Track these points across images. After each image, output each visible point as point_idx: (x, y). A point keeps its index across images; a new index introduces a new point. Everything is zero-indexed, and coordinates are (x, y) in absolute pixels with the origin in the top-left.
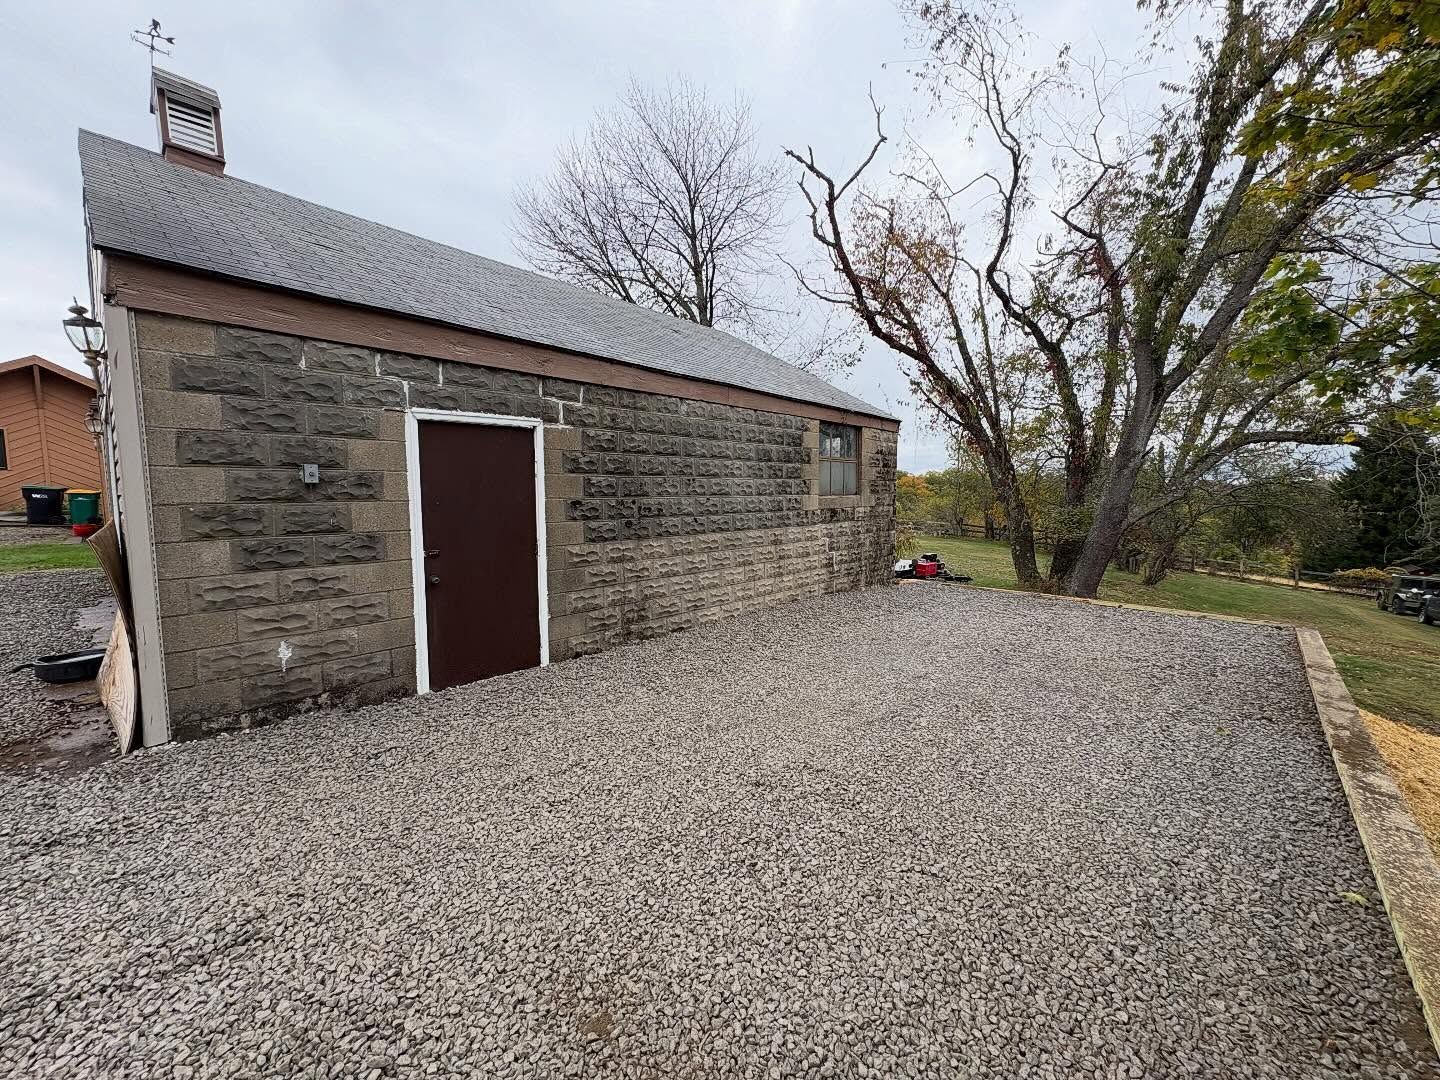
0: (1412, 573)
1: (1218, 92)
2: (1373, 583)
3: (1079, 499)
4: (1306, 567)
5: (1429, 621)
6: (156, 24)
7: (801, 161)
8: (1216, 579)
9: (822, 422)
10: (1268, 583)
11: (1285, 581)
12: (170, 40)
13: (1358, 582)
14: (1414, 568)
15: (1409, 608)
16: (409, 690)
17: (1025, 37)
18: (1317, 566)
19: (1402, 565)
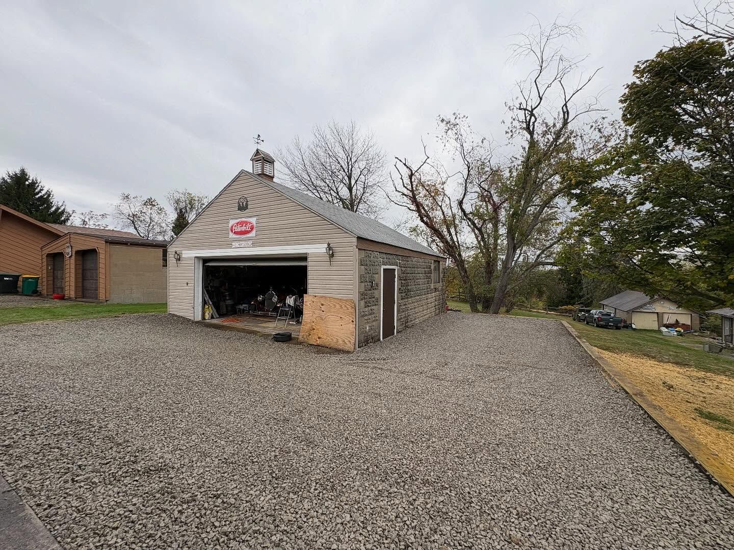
0: (582, 307)
1: (527, 165)
2: (570, 311)
3: (489, 283)
4: (549, 306)
5: (588, 323)
6: (259, 136)
7: (401, 162)
8: (521, 311)
9: (434, 261)
10: (538, 312)
11: (542, 311)
12: (263, 141)
13: (567, 311)
14: (582, 305)
15: (582, 320)
16: (379, 340)
17: (472, 133)
18: (553, 305)
19: (579, 304)
